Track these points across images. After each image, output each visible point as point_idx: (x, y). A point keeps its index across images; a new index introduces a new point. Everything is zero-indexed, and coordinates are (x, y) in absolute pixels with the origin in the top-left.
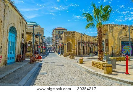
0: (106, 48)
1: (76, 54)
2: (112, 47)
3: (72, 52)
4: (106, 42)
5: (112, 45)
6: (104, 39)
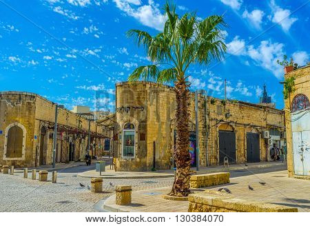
0: (139, 148)
1: (34, 162)
2: (154, 142)
3: (23, 158)
4: (142, 131)
5: (155, 139)
6: (135, 121)
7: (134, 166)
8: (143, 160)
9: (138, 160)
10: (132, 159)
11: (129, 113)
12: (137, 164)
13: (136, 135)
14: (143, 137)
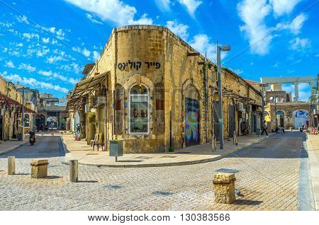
0: (155, 120)
2: (171, 113)
6: (148, 82)
7: (148, 146)
8: (160, 137)
9: (154, 137)
10: (145, 136)
11: (140, 70)
12: (152, 143)
13: (150, 102)
14: (160, 105)
